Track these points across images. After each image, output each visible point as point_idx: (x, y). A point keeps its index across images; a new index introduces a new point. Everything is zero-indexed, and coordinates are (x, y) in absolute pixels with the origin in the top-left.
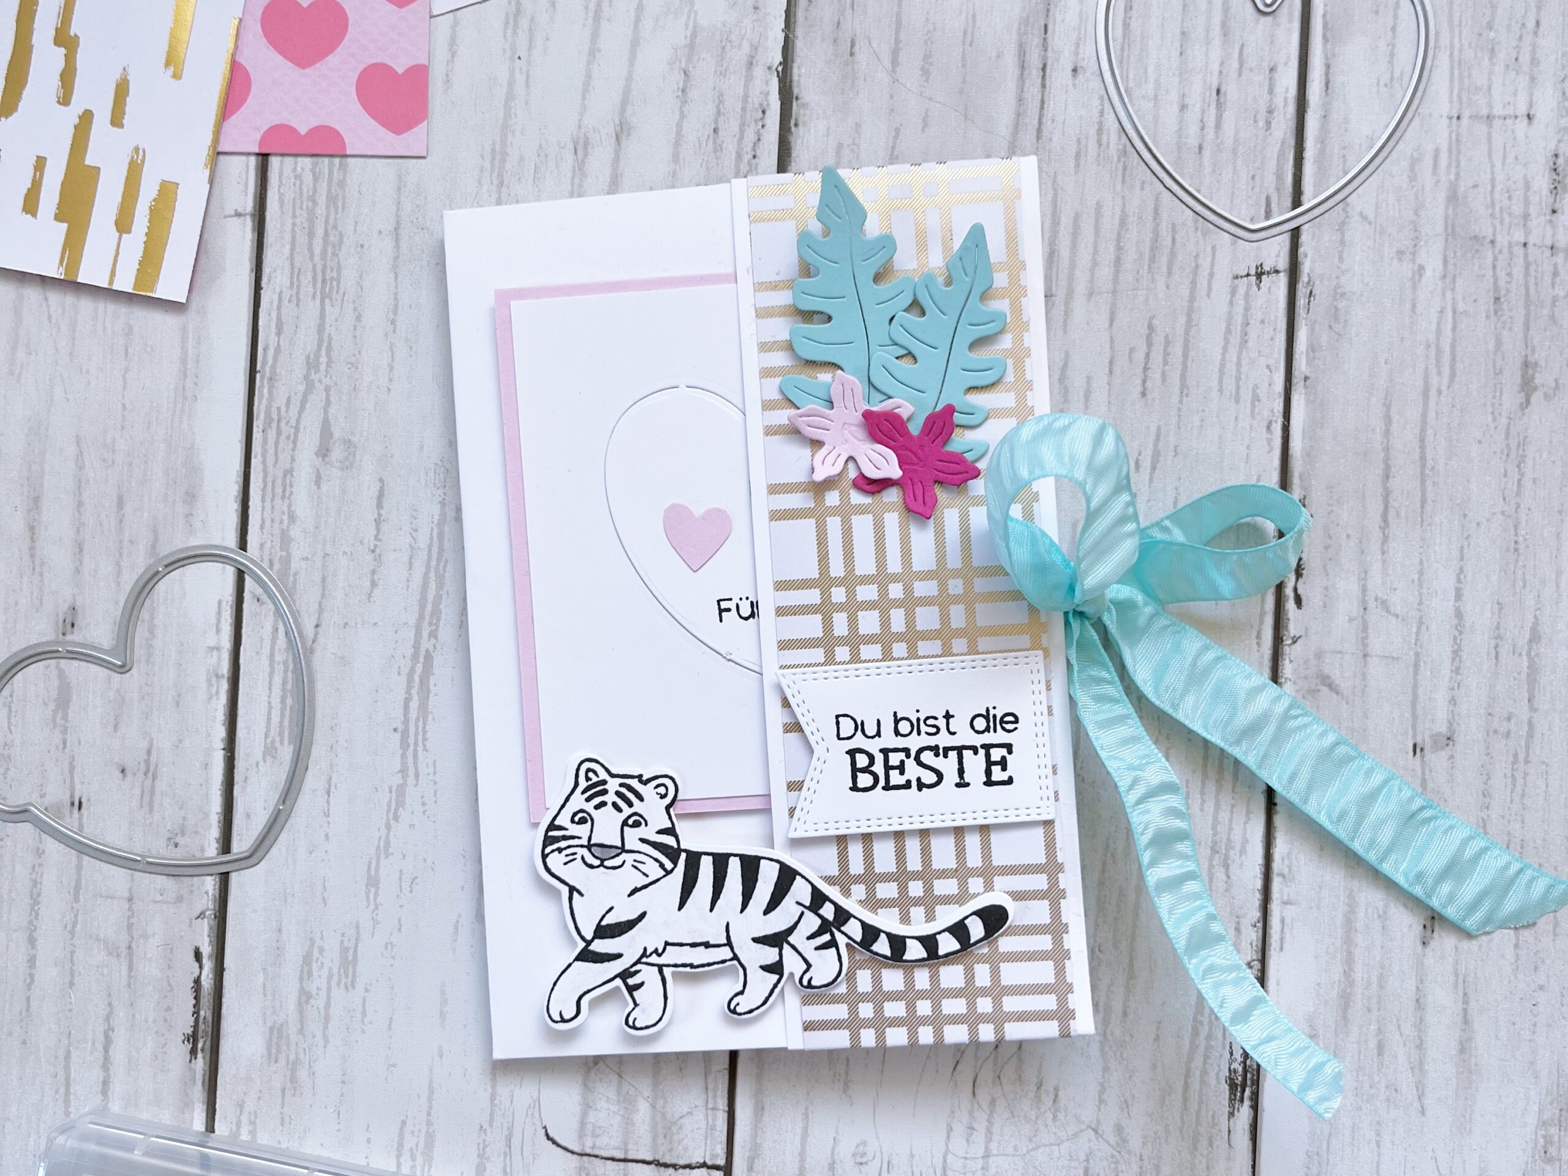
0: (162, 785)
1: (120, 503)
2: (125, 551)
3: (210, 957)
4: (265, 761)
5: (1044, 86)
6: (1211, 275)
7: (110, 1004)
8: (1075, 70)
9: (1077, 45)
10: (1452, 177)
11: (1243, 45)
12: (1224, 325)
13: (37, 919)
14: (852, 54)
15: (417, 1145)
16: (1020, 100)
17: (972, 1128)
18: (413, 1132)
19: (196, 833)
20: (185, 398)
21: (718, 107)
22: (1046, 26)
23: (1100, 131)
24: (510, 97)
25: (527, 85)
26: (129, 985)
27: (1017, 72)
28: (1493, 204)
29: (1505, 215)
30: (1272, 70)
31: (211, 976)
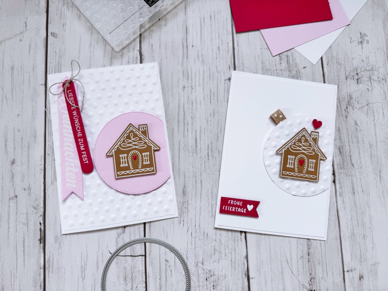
0: (32, 191)
1: (22, 139)
2: (23, 148)
3: (43, 224)
4: (51, 185)
5: (187, 49)
6: (221, 80)
7: (24, 235)
8: (193, 46)
9: (193, 42)
10: (262, 59)
11: (222, 40)
12: (224, 89)
13: (9, 219)
14: (152, 47)
15: (85, 257)
16: (183, 52)
17: (192, 243)
18: (84, 254)
19: (39, 200)
20: (33, 119)
21: (129, 58)
22: (187, 39)
23: (198, 56)
24: (90, 59)
25: (93, 57)
26: (27, 231)
27: (182, 47)
28: (270, 63)
29: (272, 65)
30: (228, 43)
31: (43, 227)
